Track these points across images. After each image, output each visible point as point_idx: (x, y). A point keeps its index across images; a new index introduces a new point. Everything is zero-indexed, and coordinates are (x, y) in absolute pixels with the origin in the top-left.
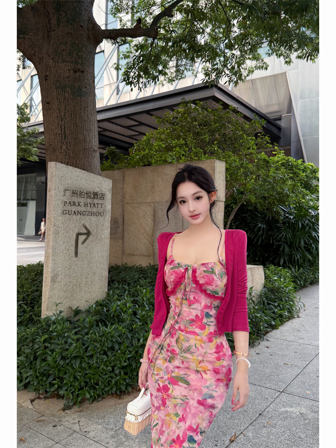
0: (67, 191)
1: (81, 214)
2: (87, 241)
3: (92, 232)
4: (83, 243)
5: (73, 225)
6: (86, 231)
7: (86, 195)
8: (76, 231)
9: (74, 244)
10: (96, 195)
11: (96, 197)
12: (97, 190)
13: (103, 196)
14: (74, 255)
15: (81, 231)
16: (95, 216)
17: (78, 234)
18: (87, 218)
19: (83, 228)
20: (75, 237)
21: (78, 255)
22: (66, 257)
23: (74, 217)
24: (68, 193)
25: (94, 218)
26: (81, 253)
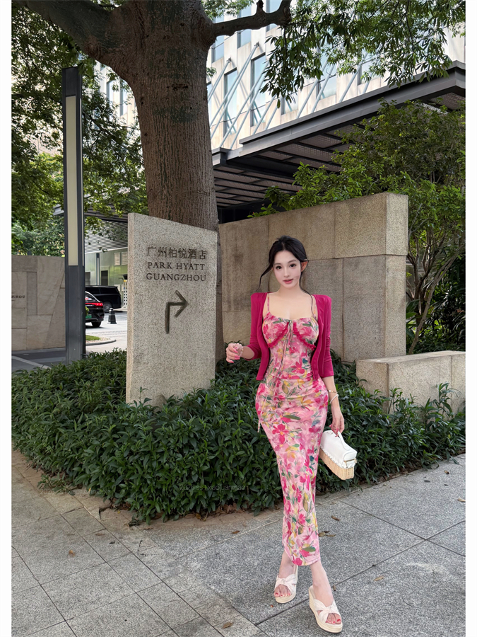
0: (151, 250)
1: (172, 279)
2: (183, 313)
3: (189, 302)
4: (177, 315)
5: (162, 292)
6: (180, 301)
7: (178, 254)
8: (167, 300)
9: (164, 317)
10: (193, 253)
11: (193, 255)
12: (195, 246)
13: (203, 255)
14: (164, 330)
15: (173, 301)
16: (194, 281)
17: (169, 305)
18: (181, 284)
19: (175, 296)
20: (164, 308)
21: (170, 331)
22: (154, 333)
23: (163, 282)
24: (153, 252)
25: (191, 284)
26: (174, 328)
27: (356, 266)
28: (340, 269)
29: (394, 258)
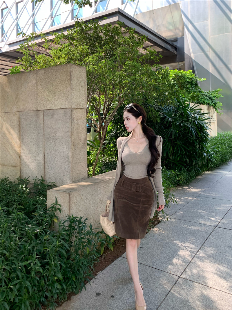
27: (52, 116)
28: (41, 118)
29: (77, 110)
